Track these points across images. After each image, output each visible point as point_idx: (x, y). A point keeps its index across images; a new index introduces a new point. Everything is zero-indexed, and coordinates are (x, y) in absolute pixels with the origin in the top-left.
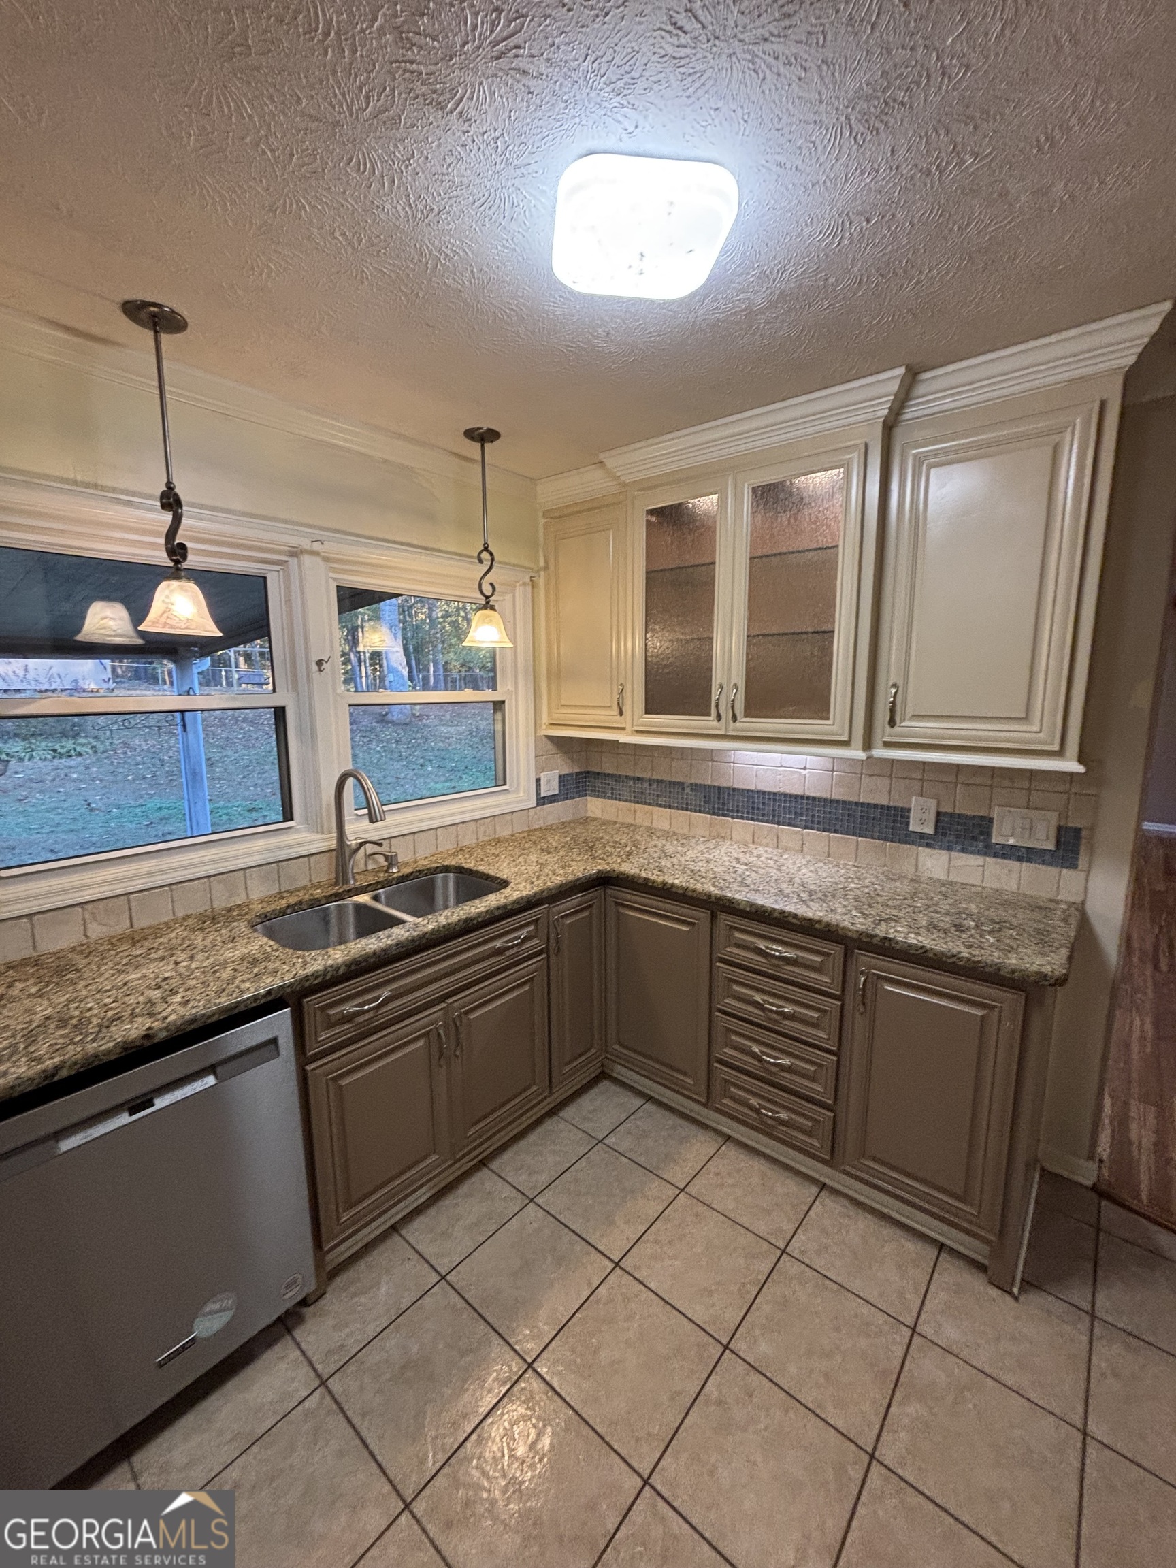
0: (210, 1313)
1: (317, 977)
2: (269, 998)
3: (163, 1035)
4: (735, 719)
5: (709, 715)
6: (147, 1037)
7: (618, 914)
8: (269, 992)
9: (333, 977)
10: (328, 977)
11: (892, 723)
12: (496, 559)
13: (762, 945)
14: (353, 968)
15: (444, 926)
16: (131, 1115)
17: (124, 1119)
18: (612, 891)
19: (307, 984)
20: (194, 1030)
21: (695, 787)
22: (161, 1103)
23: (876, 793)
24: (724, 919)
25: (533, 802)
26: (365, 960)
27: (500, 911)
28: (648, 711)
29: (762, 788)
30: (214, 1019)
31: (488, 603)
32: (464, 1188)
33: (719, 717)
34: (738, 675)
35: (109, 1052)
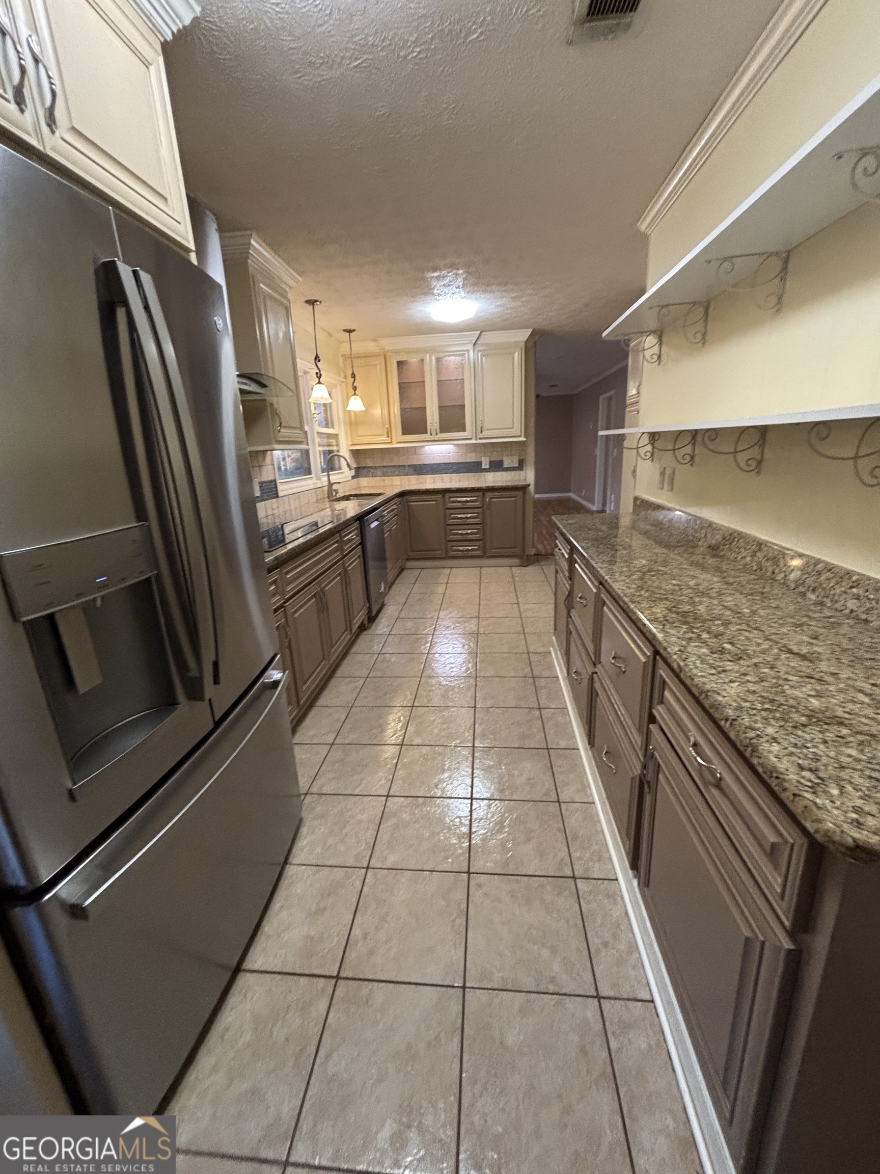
4: (437, 434)
5: (427, 433)
7: (408, 505)
11: (481, 432)
13: (459, 499)
18: (407, 498)
21: (410, 466)
23: (471, 458)
24: (447, 495)
25: (350, 478)
28: (404, 434)
29: (436, 462)
33: (431, 434)
34: (436, 419)
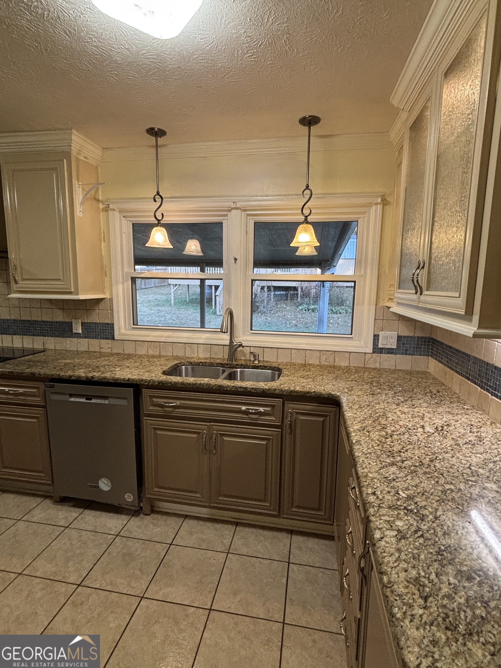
0: (103, 482)
1: (146, 382)
2: (128, 382)
3: (96, 379)
6: (92, 377)
8: (129, 379)
9: (152, 384)
10: (150, 384)
12: (313, 193)
14: (161, 384)
15: (207, 384)
16: (86, 400)
17: (84, 400)
19: (142, 383)
20: (104, 382)
22: (93, 401)
25: (370, 350)
26: (166, 384)
27: (242, 390)
30: (111, 381)
31: (306, 220)
32: (218, 526)
35: (83, 377)
